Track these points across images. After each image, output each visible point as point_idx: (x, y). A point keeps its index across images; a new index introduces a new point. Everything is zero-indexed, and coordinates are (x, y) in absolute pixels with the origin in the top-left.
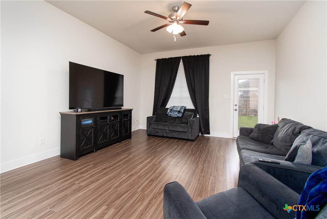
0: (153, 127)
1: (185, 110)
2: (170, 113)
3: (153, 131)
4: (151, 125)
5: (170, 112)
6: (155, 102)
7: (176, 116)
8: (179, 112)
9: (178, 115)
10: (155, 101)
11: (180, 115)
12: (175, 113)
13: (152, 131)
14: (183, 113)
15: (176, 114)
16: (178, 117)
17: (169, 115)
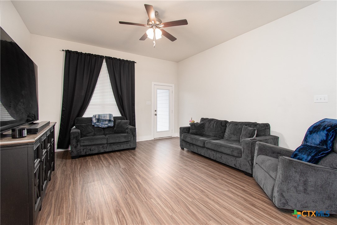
0: (82, 144)
1: (115, 118)
2: (98, 124)
3: (84, 150)
4: (79, 143)
5: (97, 122)
6: (63, 111)
7: (105, 126)
8: (110, 121)
9: (109, 125)
10: (64, 109)
11: (112, 124)
12: (104, 123)
13: (82, 150)
14: (115, 122)
15: (106, 124)
16: (109, 127)
17: (95, 126)
